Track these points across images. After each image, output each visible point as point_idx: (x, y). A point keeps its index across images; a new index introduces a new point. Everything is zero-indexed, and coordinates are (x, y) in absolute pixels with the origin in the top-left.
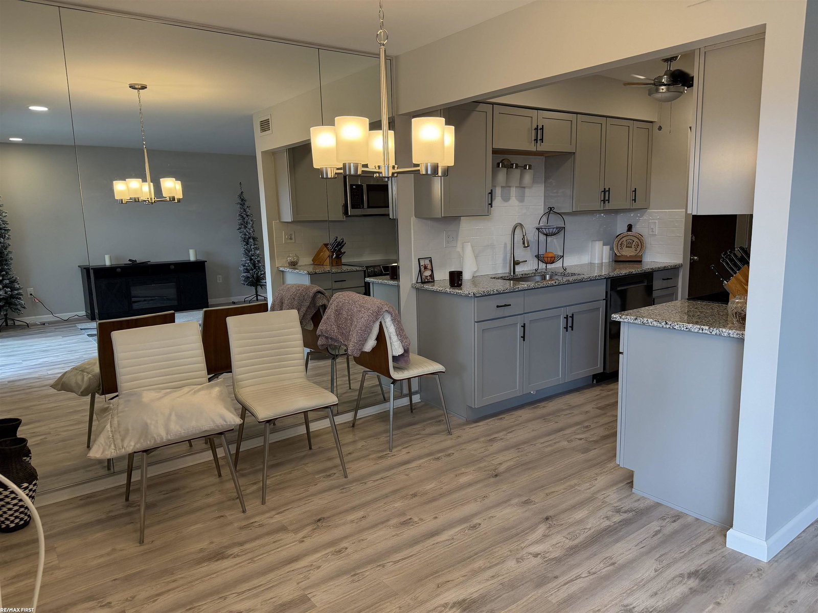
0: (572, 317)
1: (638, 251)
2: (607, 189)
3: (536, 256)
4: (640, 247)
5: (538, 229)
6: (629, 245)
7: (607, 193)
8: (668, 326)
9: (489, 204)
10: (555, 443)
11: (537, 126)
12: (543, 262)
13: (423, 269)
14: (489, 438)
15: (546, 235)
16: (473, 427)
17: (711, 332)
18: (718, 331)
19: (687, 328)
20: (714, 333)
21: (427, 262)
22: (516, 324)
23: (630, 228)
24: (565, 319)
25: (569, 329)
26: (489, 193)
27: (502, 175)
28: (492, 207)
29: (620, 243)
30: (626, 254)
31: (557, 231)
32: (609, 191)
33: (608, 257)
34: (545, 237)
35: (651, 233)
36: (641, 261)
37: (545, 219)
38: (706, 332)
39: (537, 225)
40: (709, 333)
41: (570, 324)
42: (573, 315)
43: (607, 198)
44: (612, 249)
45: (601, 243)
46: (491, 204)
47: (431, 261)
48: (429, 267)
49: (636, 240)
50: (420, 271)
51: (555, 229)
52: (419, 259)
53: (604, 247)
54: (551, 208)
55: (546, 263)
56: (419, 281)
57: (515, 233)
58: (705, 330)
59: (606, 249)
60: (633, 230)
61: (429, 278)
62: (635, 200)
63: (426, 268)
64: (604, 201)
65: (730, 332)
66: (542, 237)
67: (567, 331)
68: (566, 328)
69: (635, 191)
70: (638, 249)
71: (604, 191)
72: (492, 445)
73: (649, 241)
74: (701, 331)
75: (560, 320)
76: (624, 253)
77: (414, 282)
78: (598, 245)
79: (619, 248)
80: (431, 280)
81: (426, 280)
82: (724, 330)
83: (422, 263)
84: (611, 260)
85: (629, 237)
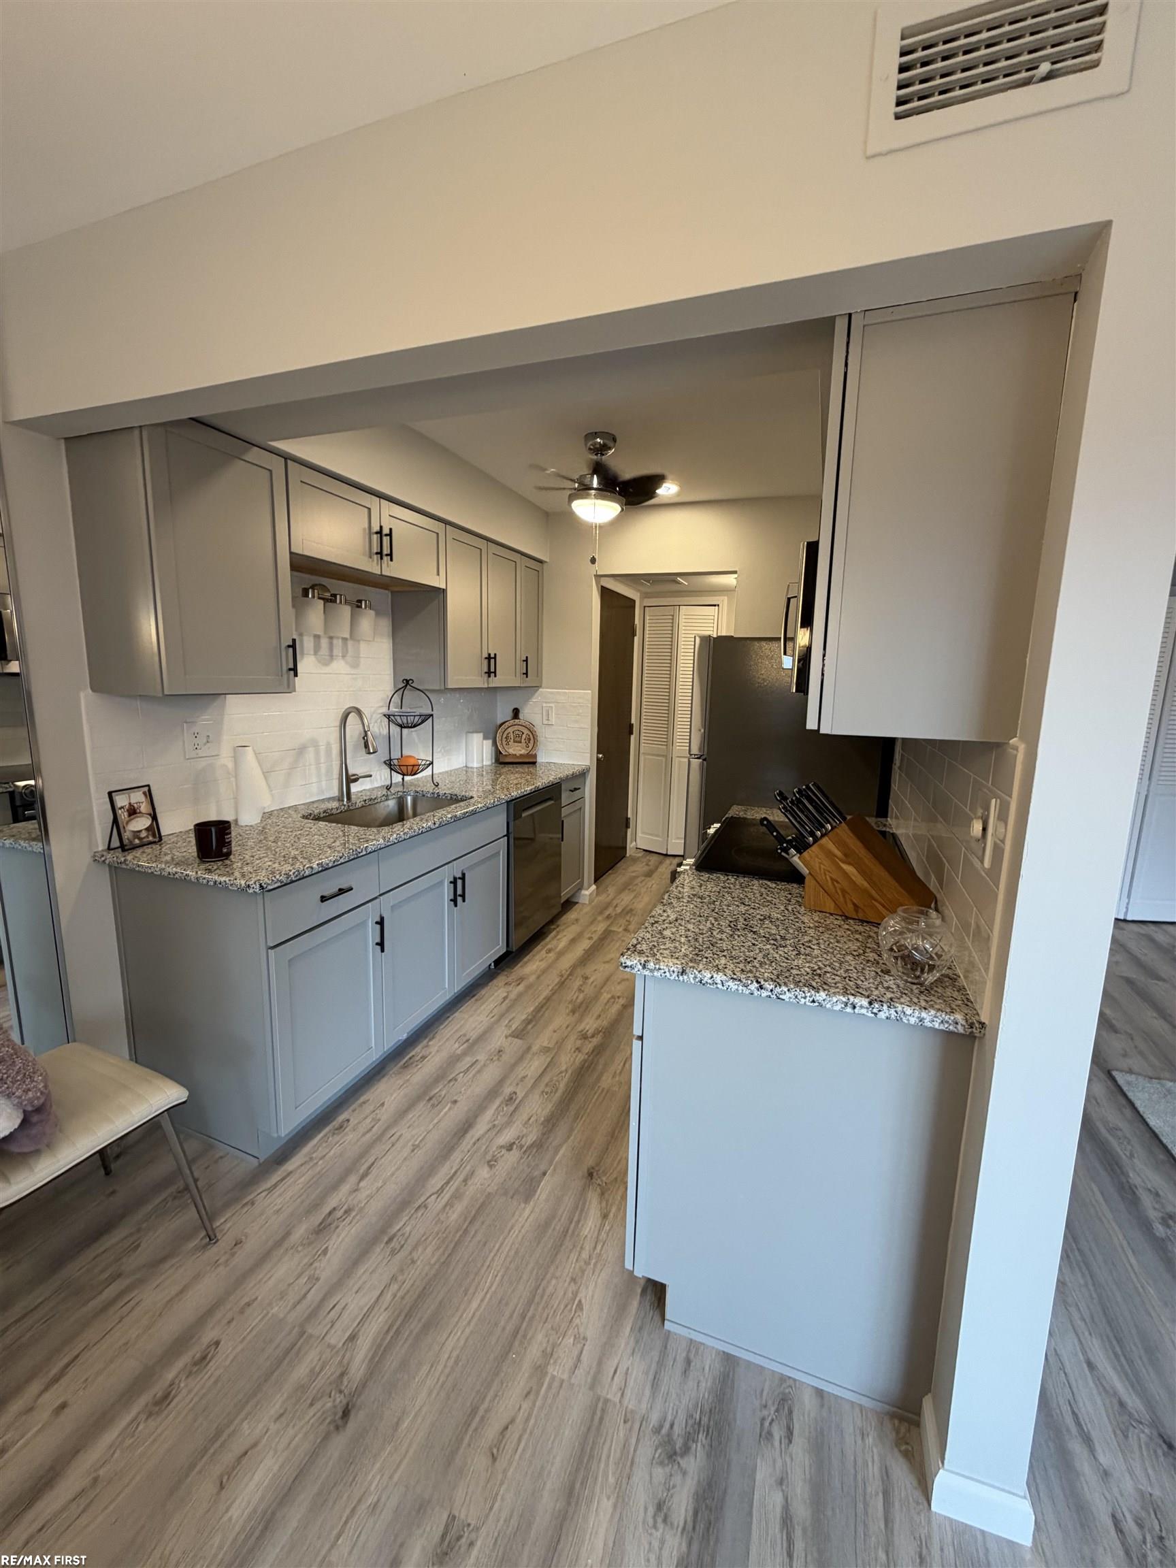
0: (463, 878)
1: (530, 748)
2: (492, 656)
3: (385, 762)
4: (532, 741)
5: (388, 716)
6: (518, 739)
7: (492, 661)
8: (765, 994)
9: (290, 669)
10: (465, 1181)
11: (381, 527)
12: (399, 773)
13: (123, 815)
14: (317, 1218)
15: (402, 726)
16: (275, 1186)
17: (876, 1014)
18: (892, 1011)
19: (813, 1001)
20: (882, 1015)
21: (138, 798)
22: (364, 923)
23: (516, 713)
24: (452, 885)
25: (459, 899)
26: (289, 646)
27: (315, 612)
28: (296, 675)
29: (505, 736)
30: (514, 753)
31: (420, 721)
32: (495, 658)
33: (489, 756)
34: (398, 729)
35: (546, 722)
36: (534, 763)
37: (397, 698)
38: (864, 1011)
39: (385, 710)
40: (870, 1014)
41: (459, 892)
42: (464, 875)
43: (492, 670)
44: (495, 743)
45: (481, 735)
46: (294, 670)
47: (149, 795)
48: (144, 807)
49: (526, 732)
50: (115, 821)
51: (417, 718)
52: (110, 794)
53: (485, 741)
54: (407, 681)
55: (404, 775)
56: (116, 843)
57: (347, 724)
58: (861, 1007)
59: (488, 744)
60: (521, 716)
61: (143, 834)
62: (526, 674)
63: (133, 812)
64: (489, 673)
65: (924, 1015)
66: (395, 730)
67: (456, 905)
68: (454, 901)
69: (526, 661)
70: (531, 745)
71: (489, 658)
72: (325, 1252)
73: (543, 734)
74: (849, 1010)
75: (444, 889)
76: (511, 751)
77: (101, 846)
78: (477, 738)
79: (504, 743)
80: (151, 838)
81: (137, 841)
82: (909, 1011)
83: (121, 801)
84: (494, 761)
85: (516, 728)
